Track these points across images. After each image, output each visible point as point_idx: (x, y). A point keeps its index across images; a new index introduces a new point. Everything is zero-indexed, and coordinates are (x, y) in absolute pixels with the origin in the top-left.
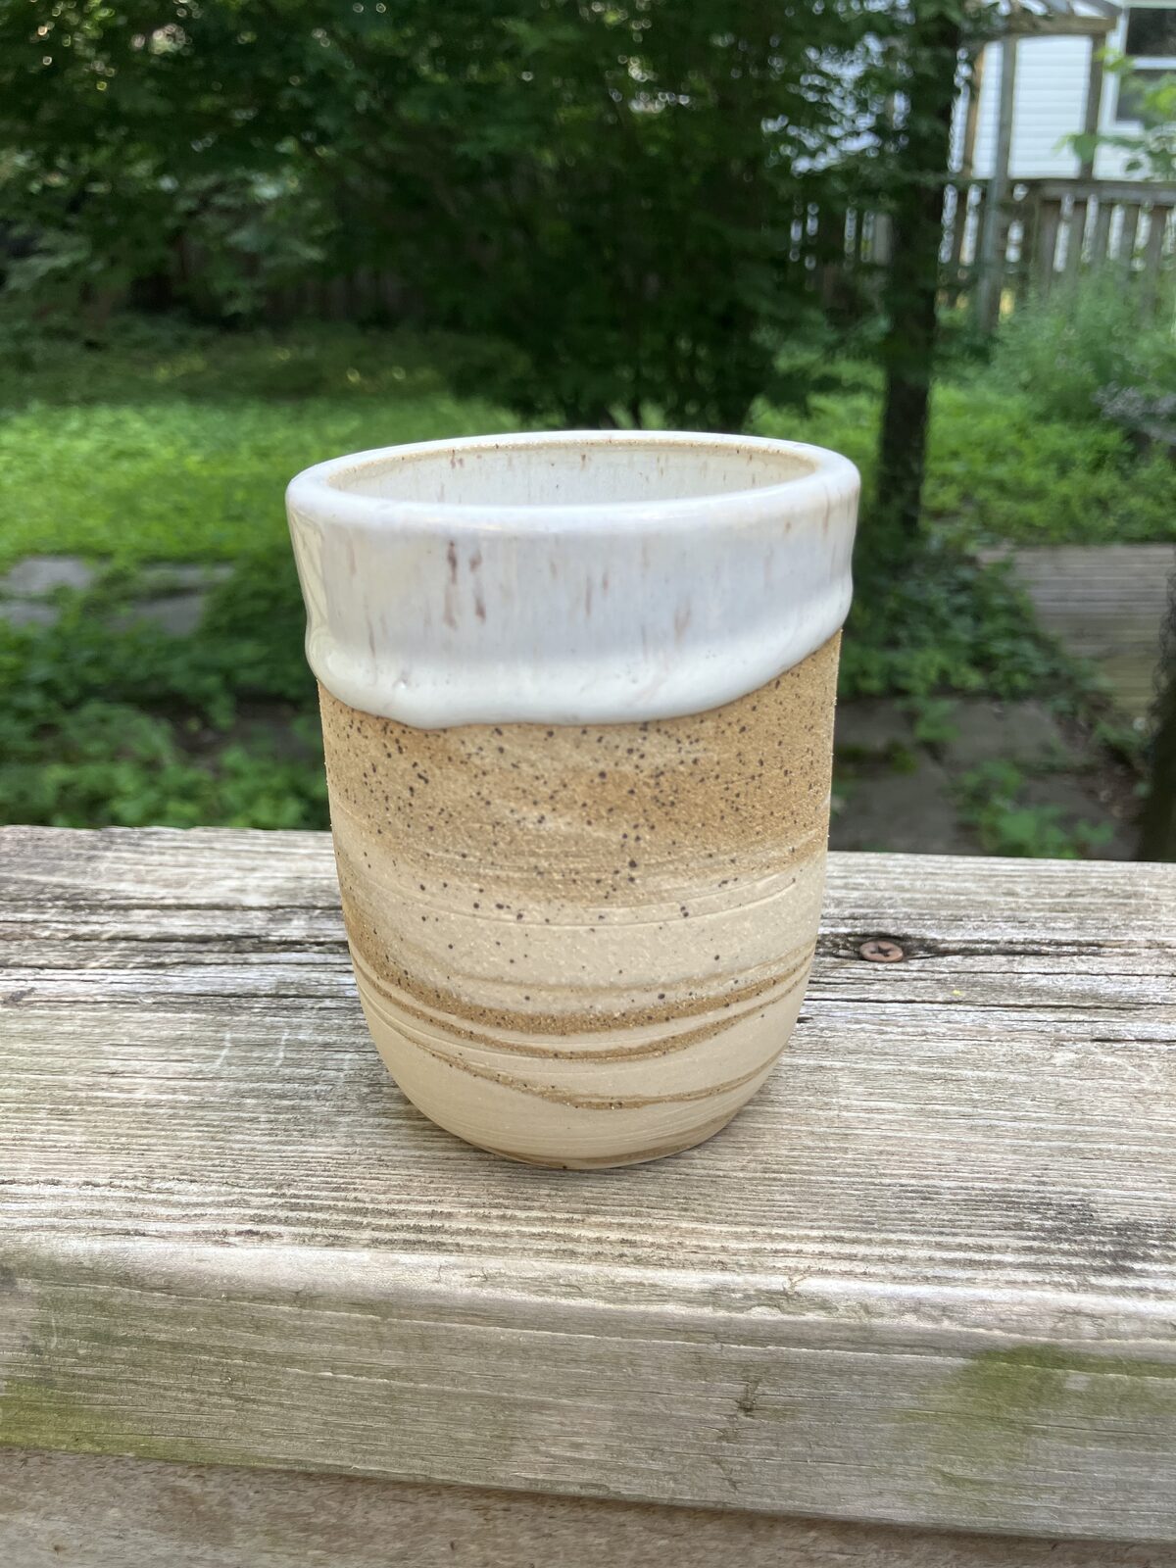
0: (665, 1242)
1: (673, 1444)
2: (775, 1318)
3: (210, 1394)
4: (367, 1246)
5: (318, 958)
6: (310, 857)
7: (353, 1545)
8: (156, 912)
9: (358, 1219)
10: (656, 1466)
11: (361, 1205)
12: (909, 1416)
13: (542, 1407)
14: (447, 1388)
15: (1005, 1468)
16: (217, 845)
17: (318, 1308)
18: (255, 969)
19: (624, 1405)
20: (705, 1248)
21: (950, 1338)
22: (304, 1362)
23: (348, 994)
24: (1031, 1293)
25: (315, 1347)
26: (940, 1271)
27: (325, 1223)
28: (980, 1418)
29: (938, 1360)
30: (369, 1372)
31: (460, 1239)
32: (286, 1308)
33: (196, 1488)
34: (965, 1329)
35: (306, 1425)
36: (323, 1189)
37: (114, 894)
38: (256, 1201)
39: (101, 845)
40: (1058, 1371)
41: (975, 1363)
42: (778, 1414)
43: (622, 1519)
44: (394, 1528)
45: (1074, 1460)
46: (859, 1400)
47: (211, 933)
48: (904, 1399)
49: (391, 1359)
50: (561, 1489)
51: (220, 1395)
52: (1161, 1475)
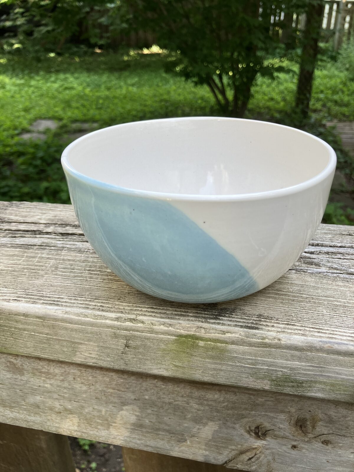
0: (111, 306)
1: (112, 354)
2: (131, 325)
3: (8, 337)
4: (41, 304)
5: (54, 237)
6: (60, 211)
7: (51, 377)
8: (18, 224)
9: (41, 298)
10: (108, 359)
11: (43, 295)
12: (164, 350)
13: (81, 344)
14: (60, 338)
15: (187, 364)
16: (38, 207)
17: (29, 317)
18: (37, 239)
19: (100, 344)
20: (120, 308)
21: (171, 332)
22: (28, 330)
23: (58, 246)
24: (192, 322)
25: (29, 327)
26: (172, 316)
27: (33, 298)
28: (180, 351)
29: (169, 337)
30: (42, 333)
31: (63, 304)
32: (22, 317)
33: (15, 361)
34: (175, 330)
35: (30, 345)
36: (36, 291)
37: (9, 219)
38: (19, 293)
39: (9, 206)
40: (197, 341)
41: (178, 338)
42: (135, 348)
43: (112, 374)
44: (61, 374)
45: (203, 363)
46: (152, 346)
47: (30, 229)
48: (163, 346)
49: (46, 331)
50: (88, 364)
51: (10, 337)
52: (224, 368)
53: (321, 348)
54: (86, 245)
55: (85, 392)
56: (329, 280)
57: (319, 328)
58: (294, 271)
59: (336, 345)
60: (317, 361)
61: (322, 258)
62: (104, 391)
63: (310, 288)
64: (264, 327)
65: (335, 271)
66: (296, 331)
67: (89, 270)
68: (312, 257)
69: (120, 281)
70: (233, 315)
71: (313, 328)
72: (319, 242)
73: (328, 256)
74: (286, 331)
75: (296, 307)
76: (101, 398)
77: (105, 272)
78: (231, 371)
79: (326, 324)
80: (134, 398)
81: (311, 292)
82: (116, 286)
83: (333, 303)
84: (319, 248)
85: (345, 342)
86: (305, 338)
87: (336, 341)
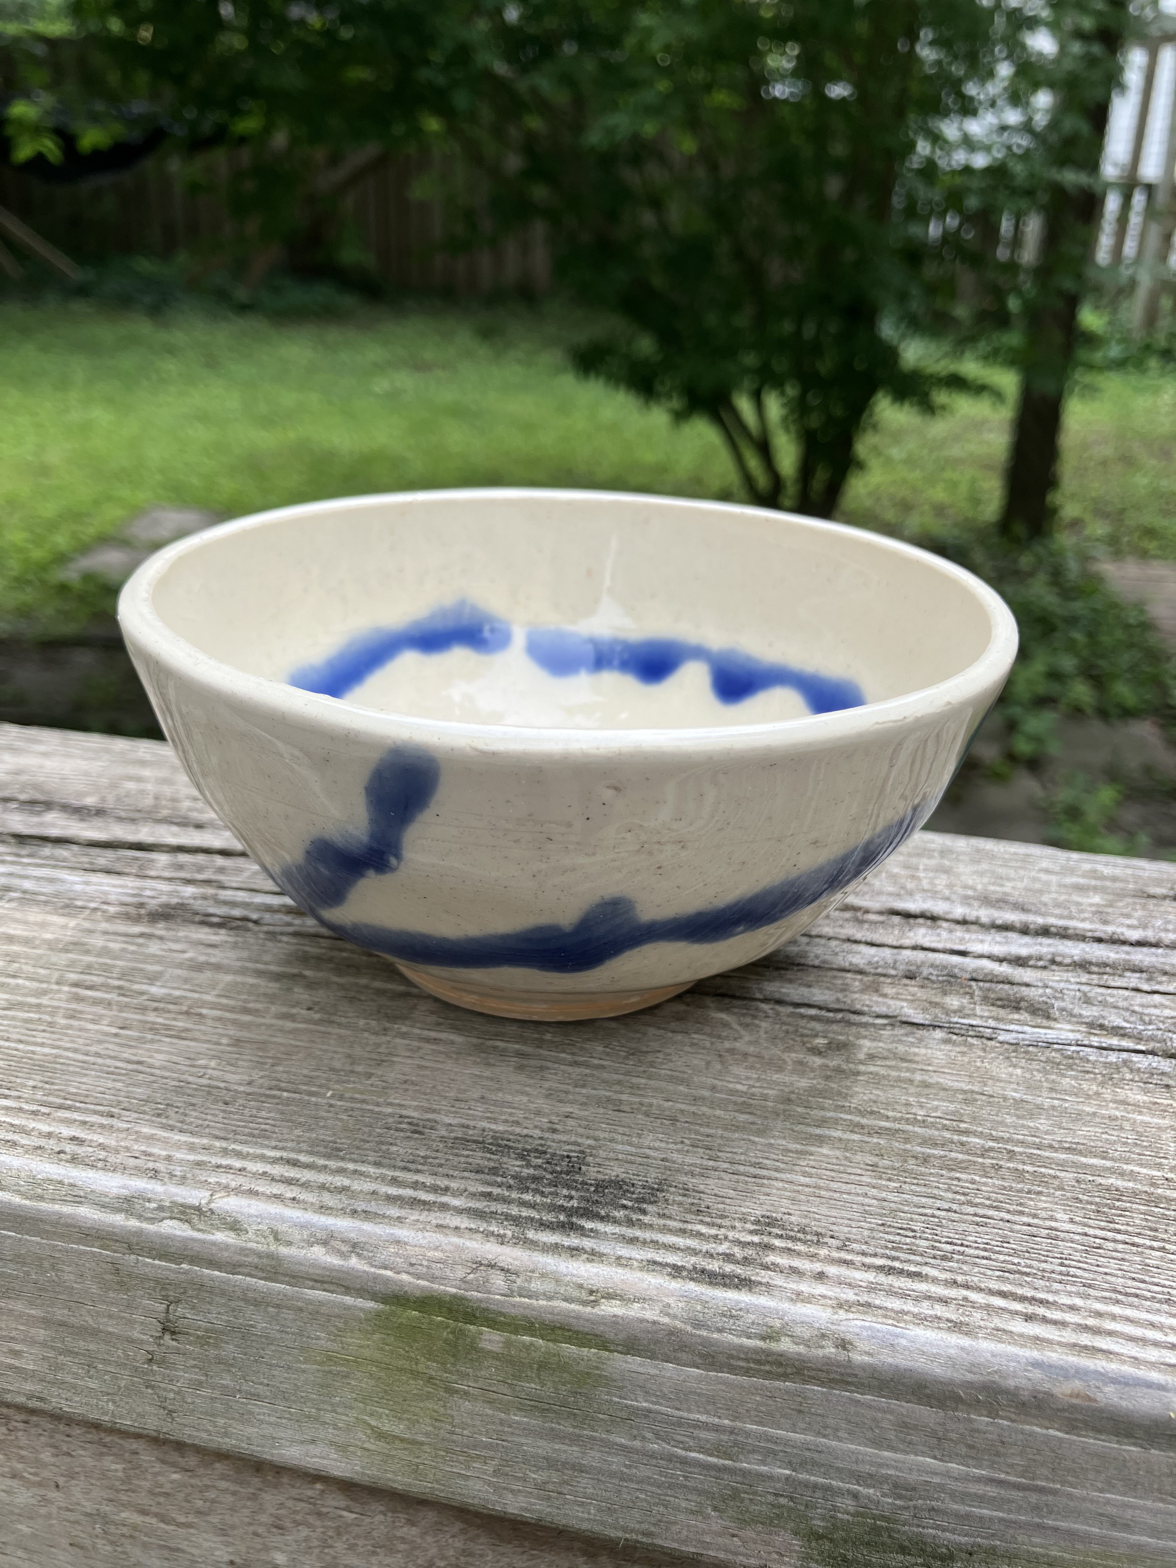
0: (113, 1143)
1: (106, 1362)
2: (184, 1234)
10: (93, 1384)
12: (330, 1359)
15: (430, 1428)
19: (54, 1314)
21: (357, 1277)
28: (401, 1370)
29: (348, 1300)
34: (373, 1270)
40: (471, 1327)
41: (388, 1307)
42: (201, 1341)
45: (500, 1428)
46: (278, 1336)
48: (322, 1340)
52: (593, 1458)
53: (1040, 1396)
54: (101, 884)
55: (29, 1515)
56: (1087, 1076)
57: (1033, 1299)
58: (939, 1034)
59: (1109, 1389)
60: (1017, 1460)
61: (1062, 985)
62: (106, 1520)
63: (1001, 1107)
64: (778, 1280)
65: (1115, 1041)
66: (926, 1304)
67: (76, 985)
68: (1017, 979)
69: (189, 1035)
70: (644, 1212)
71: (1003, 1294)
72: (1051, 921)
73: (1085, 977)
74: (877, 1302)
75: (936, 1191)
76: (94, 1547)
77: (142, 993)
78: (623, 1477)
79: (1066, 1278)
80: (227, 1558)
81: (1007, 1126)
82: (168, 1057)
83: (1099, 1180)
84: (1049, 945)
85: (1155, 1376)
86: (966, 1342)
87: (1113, 1367)
